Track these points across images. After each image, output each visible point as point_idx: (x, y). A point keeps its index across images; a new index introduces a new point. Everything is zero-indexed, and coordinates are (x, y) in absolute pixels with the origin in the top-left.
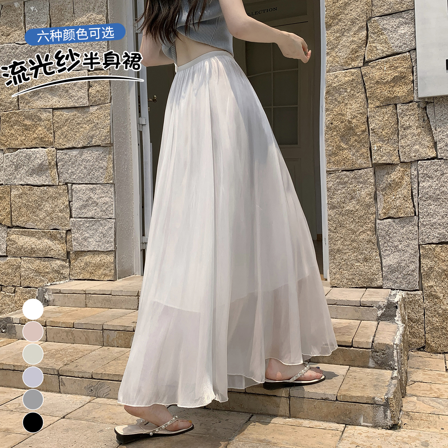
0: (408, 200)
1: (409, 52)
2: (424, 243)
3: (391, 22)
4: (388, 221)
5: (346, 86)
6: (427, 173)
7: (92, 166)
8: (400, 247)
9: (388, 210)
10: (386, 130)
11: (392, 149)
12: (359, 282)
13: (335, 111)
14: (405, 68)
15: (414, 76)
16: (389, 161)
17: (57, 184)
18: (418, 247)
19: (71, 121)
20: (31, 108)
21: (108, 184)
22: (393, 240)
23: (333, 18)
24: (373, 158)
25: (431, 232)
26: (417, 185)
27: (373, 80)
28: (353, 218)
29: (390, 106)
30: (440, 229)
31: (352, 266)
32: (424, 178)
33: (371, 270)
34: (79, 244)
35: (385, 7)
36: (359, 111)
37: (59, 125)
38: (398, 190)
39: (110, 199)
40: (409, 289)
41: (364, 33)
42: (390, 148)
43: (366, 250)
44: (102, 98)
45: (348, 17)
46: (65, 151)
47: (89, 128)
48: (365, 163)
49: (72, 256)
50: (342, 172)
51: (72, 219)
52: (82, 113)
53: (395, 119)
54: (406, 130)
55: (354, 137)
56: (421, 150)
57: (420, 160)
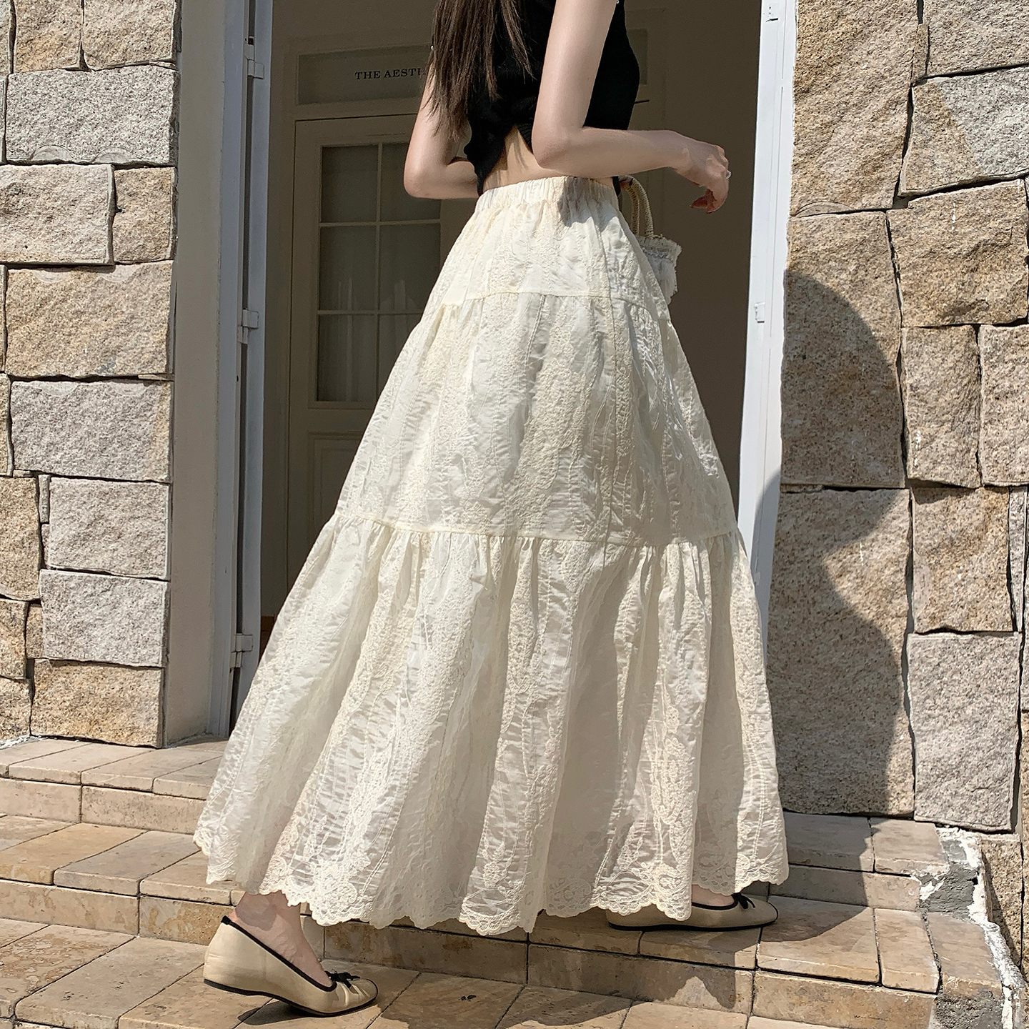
0: (998, 587)
1: (1022, 177)
4: (940, 640)
5: (844, 254)
7: (111, 430)
8: (969, 712)
9: (944, 609)
10: (948, 394)
11: (960, 447)
12: (849, 800)
14: (1009, 221)
16: (951, 479)
17: (8, 474)
18: (1015, 716)
19: (56, 304)
21: (154, 484)
22: (950, 692)
24: (910, 464)
26: (1023, 550)
29: (961, 328)
33: (883, 769)
34: (61, 641)
37: (21, 314)
38: (971, 558)
39: (157, 525)
40: (985, 828)
41: (901, 118)
42: (956, 445)
43: (872, 718)
44: (150, 245)
45: (860, 70)
46: (36, 385)
47: (108, 328)
48: (887, 474)
49: (40, 671)
50: (823, 491)
51: (43, 572)
52: (91, 284)
53: (972, 369)
54: (999, 402)
55: (861, 400)
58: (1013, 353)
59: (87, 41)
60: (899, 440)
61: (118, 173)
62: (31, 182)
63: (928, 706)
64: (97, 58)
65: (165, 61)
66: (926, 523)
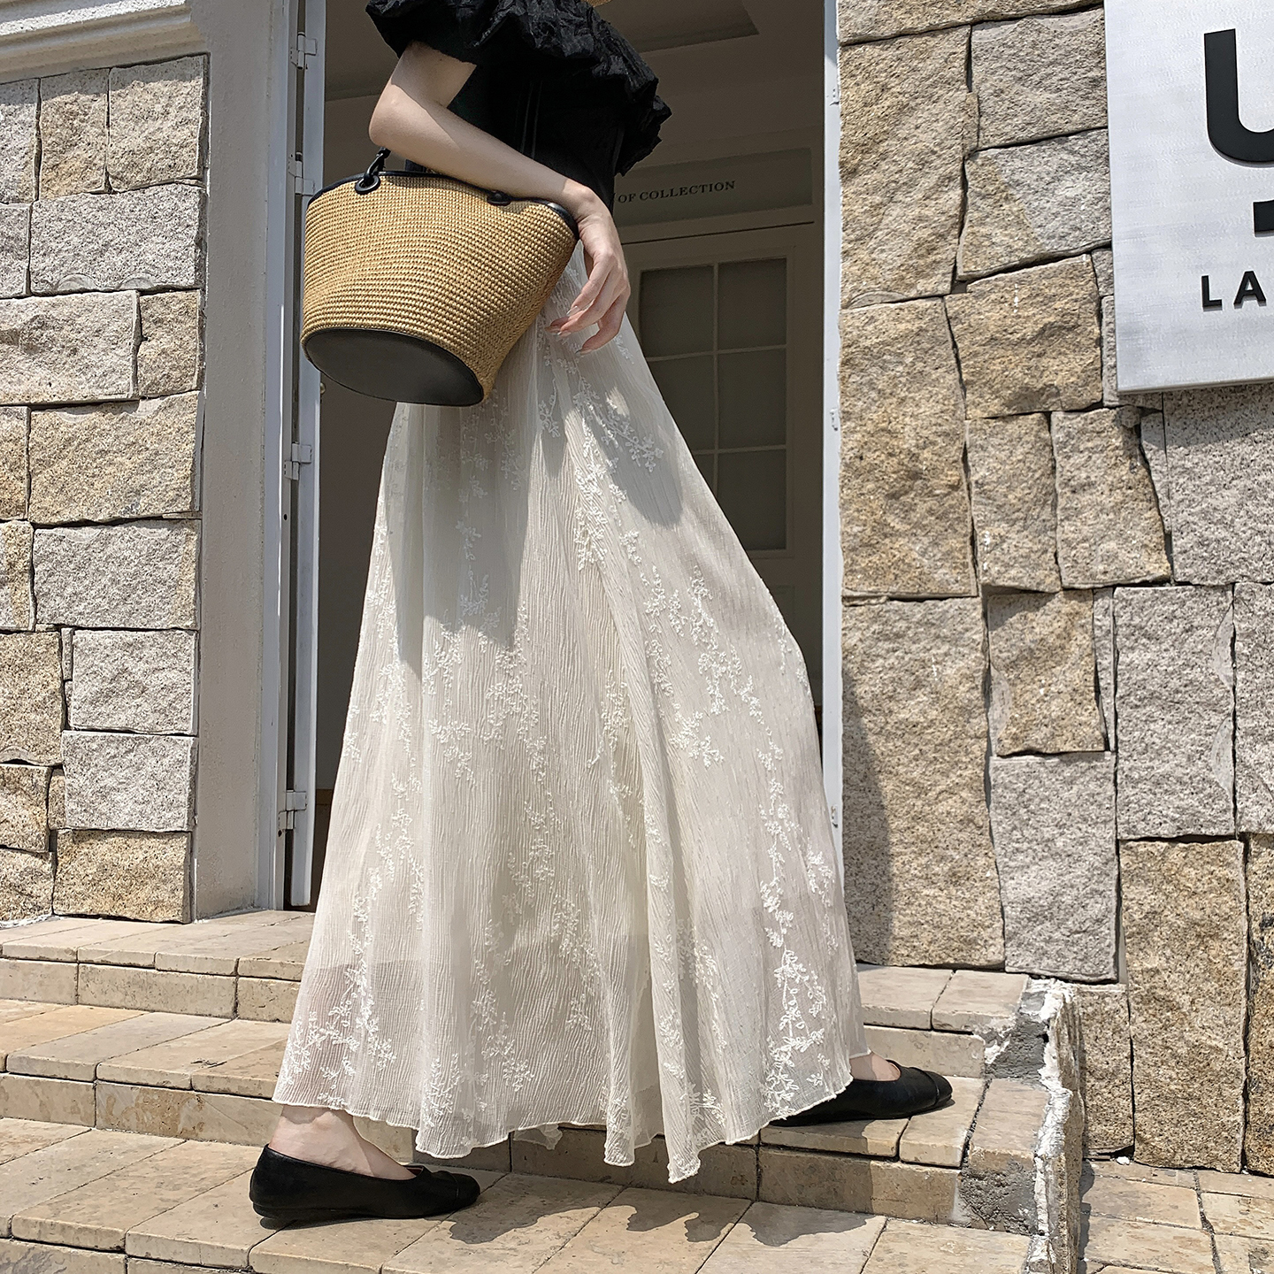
0: (1085, 702)
1: (1089, 252)
2: (1133, 837)
3: (1036, 163)
4: (1024, 763)
5: (899, 346)
6: (1143, 625)
7: (135, 575)
8: (1059, 844)
9: (1026, 728)
10: (1019, 490)
11: (1035, 548)
12: (932, 948)
13: (869, 419)
14: (1076, 301)
15: (1104, 324)
16: (1026, 583)
17: (30, 628)
18: (1113, 847)
19: (80, 444)
21: (180, 632)
23: (864, 148)
24: (980, 568)
25: (1156, 804)
26: (1111, 659)
27: (980, 334)
29: (1030, 417)
30: (1182, 795)
31: (913, 896)
32: (1133, 638)
33: (969, 912)
34: (83, 809)
35: (1018, 121)
36: (940, 425)
37: (45, 457)
38: (1053, 670)
39: (183, 676)
40: (1085, 978)
41: (955, 194)
42: (1030, 545)
43: (955, 848)
44: (175, 375)
45: (909, 146)
46: (60, 531)
47: (131, 466)
48: (957, 581)
49: (64, 842)
50: (888, 603)
51: (67, 733)
52: (115, 420)
53: (1044, 461)
54: (1076, 496)
55: (925, 502)
56: (1122, 554)
57: (1119, 585)
58: (1088, 441)
59: (112, 162)
60: (968, 543)
61: (142, 299)
62: (54, 313)
63: (1014, 838)
64: (122, 179)
65: (191, 179)
66: (1003, 634)
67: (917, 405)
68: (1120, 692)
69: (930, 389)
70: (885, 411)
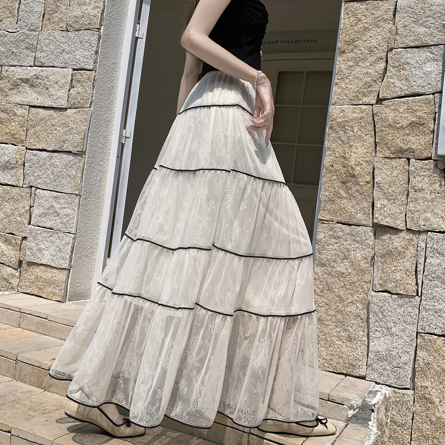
0: (410, 275)
1: (433, 94)
2: (423, 332)
3: (417, 56)
4: (384, 296)
5: (352, 123)
6: (437, 248)
7: (60, 172)
8: (394, 330)
9: (385, 282)
10: (393, 188)
11: (397, 211)
12: (338, 366)
13: (337, 151)
14: (425, 113)
15: (436, 125)
16: (392, 225)
18: (415, 335)
19: (45, 121)
20: (9, 102)
21: (73, 195)
22: (386, 320)
23: (348, 43)
24: (374, 216)
26: (423, 260)
27: (385, 122)
28: (344, 282)
29: (402, 159)
31: (332, 343)
32: (433, 253)
36: (365, 158)
37: (33, 124)
38: (400, 261)
41: (383, 65)
42: (396, 210)
43: (351, 327)
44: (82, 102)
46: (35, 152)
47: (63, 132)
48: (365, 220)
50: (337, 224)
53: (405, 177)
54: (416, 193)
55: (356, 187)
56: (432, 219)
57: (430, 231)
58: (424, 172)
60: (371, 206)
61: (74, 72)
62: (42, 74)
63: (376, 325)
66: (381, 243)
67: (356, 149)
68: (425, 273)
69: (363, 143)
70: (344, 149)
